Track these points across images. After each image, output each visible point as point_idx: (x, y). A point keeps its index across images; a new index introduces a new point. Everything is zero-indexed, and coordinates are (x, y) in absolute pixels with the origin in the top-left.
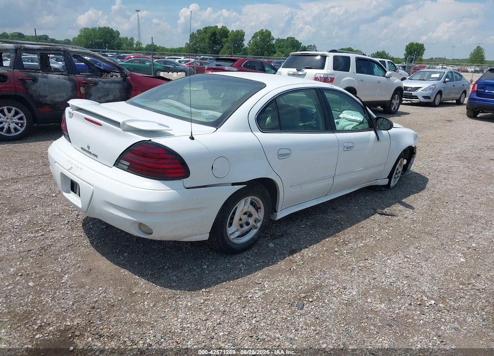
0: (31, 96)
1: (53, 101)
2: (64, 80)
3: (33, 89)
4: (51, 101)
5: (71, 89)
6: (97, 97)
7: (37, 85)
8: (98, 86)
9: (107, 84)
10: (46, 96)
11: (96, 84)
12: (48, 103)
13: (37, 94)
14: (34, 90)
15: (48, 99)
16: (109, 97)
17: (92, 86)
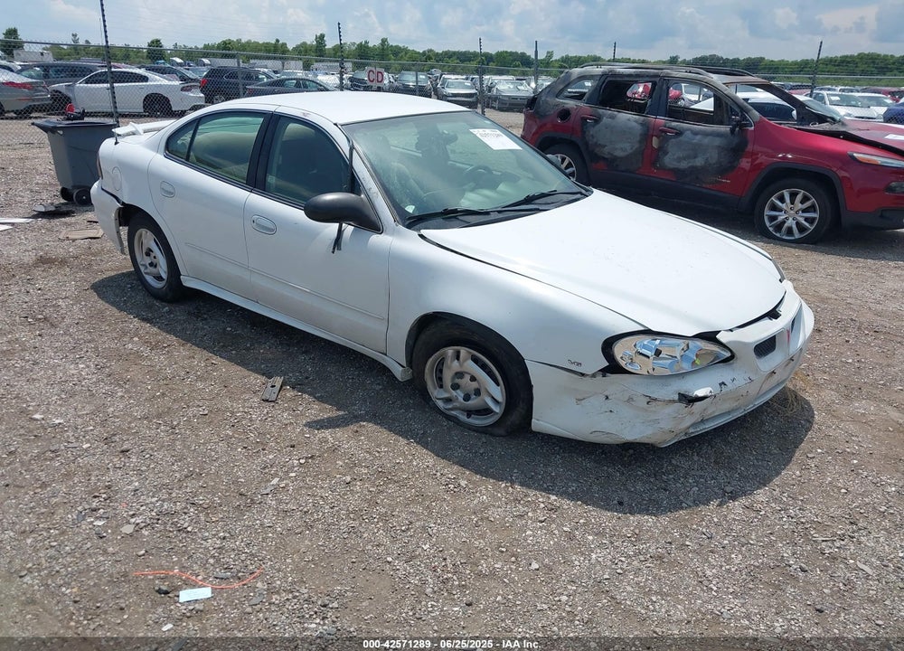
0: (586, 144)
1: (612, 154)
2: (635, 124)
3: (591, 133)
4: (609, 153)
5: (638, 139)
6: (675, 157)
7: (597, 127)
8: (681, 138)
9: (698, 137)
10: (605, 146)
11: (679, 133)
12: (606, 156)
13: (595, 140)
14: (592, 136)
15: (606, 150)
16: (697, 160)
17: (671, 137)
